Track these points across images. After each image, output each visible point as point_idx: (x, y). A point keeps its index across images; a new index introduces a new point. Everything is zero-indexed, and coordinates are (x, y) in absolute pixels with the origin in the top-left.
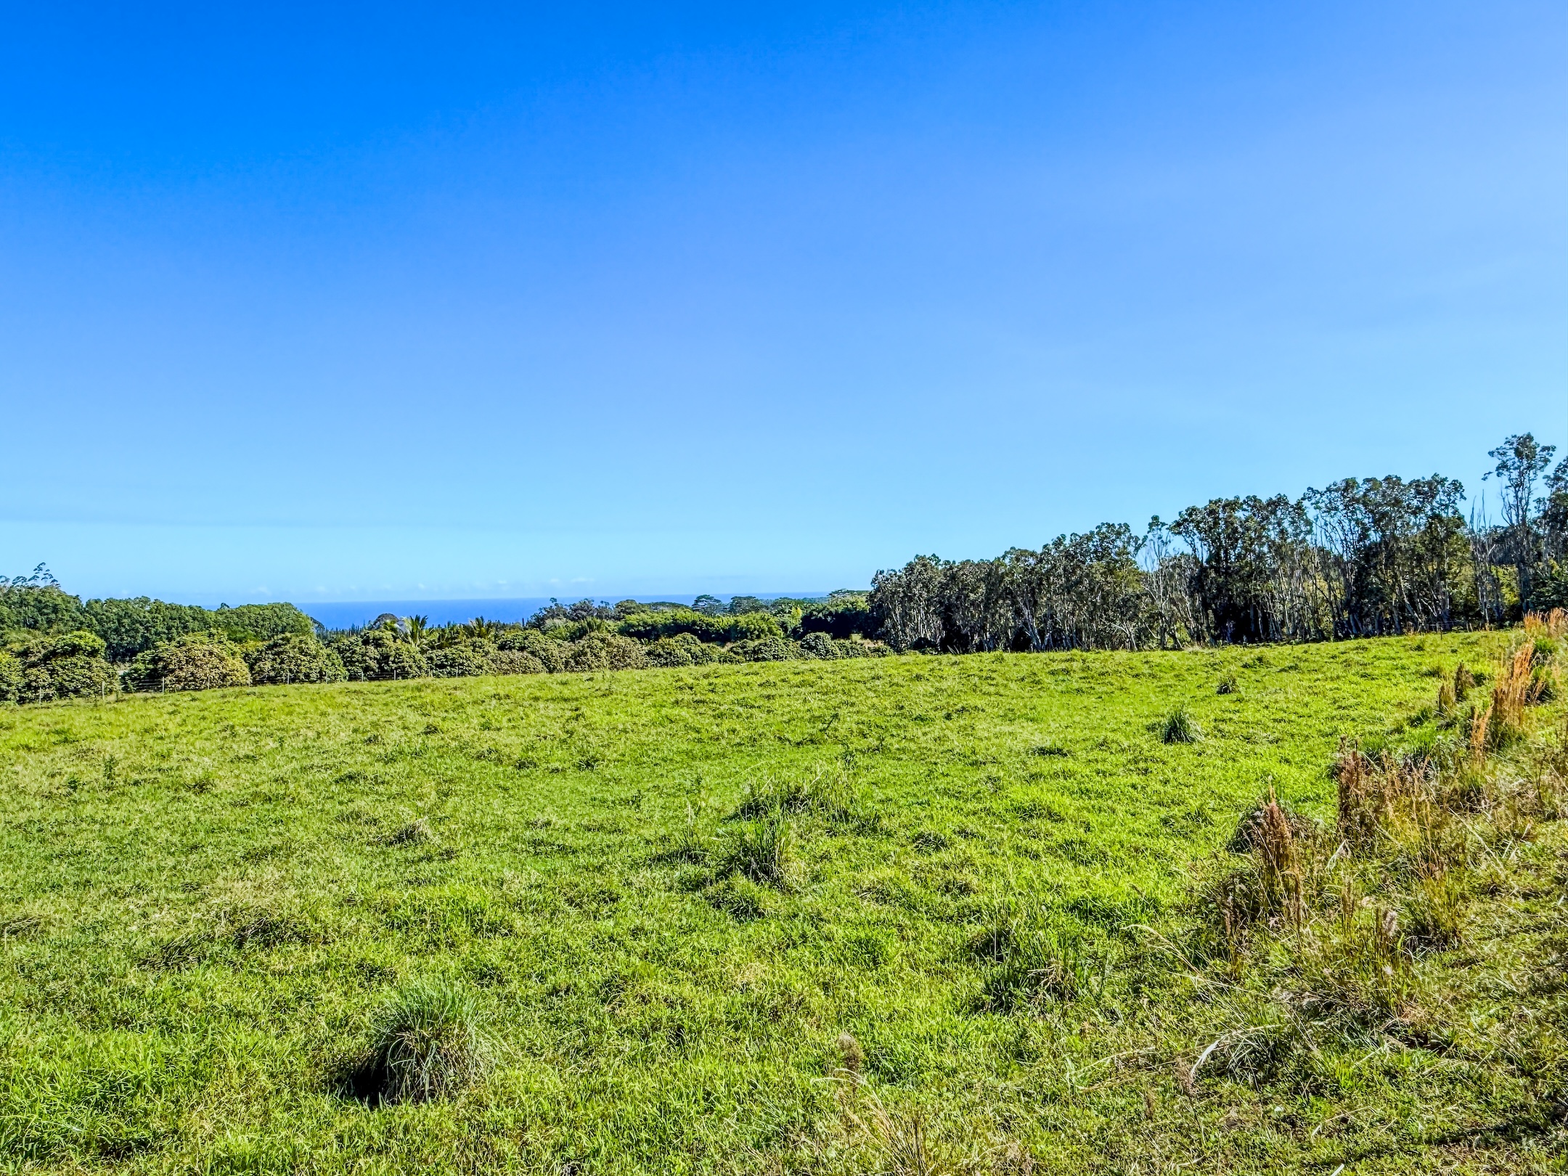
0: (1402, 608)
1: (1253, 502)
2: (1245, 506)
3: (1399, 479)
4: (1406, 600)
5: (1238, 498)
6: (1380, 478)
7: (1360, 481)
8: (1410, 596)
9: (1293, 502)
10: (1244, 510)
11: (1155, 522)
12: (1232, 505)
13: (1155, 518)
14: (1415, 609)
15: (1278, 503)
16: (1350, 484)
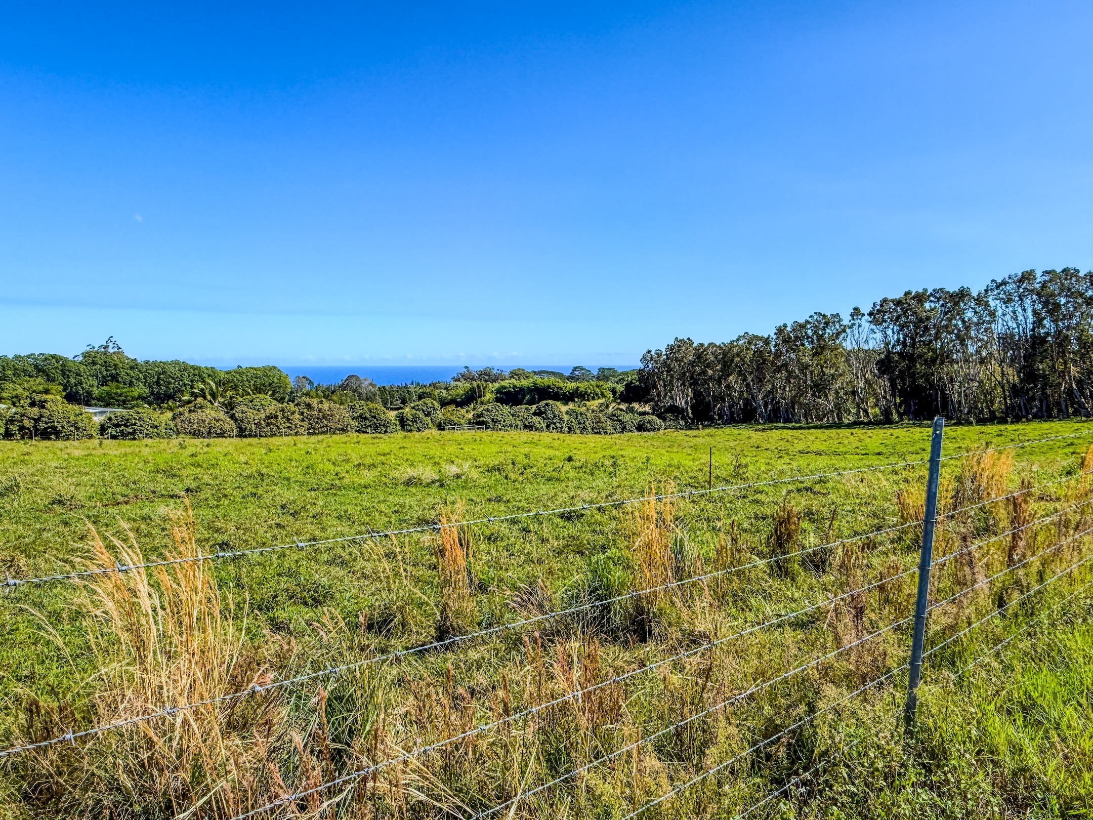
0: (1070, 392)
1: (939, 294)
2: (932, 298)
3: (1077, 271)
4: (1074, 386)
5: (926, 290)
6: (1059, 270)
7: (1039, 274)
8: (1080, 382)
9: (975, 294)
10: (931, 301)
11: (856, 313)
12: (920, 298)
13: (856, 309)
14: (1083, 394)
15: (962, 295)
16: (1027, 276)
